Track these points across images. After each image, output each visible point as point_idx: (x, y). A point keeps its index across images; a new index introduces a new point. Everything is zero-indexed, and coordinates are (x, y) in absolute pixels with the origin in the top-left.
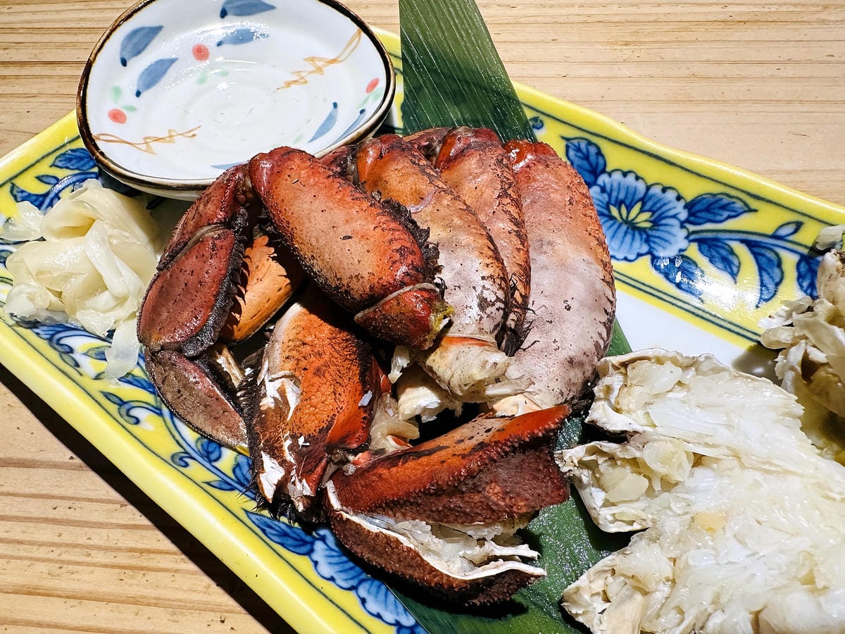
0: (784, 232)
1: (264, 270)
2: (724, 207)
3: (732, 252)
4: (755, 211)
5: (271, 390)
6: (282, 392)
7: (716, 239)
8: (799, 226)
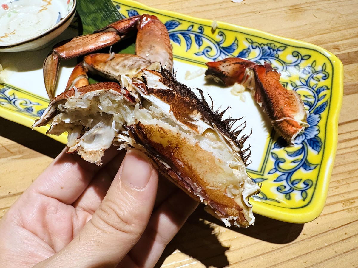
0: (190, 28)
3: (178, 37)
7: (174, 34)
8: (193, 26)
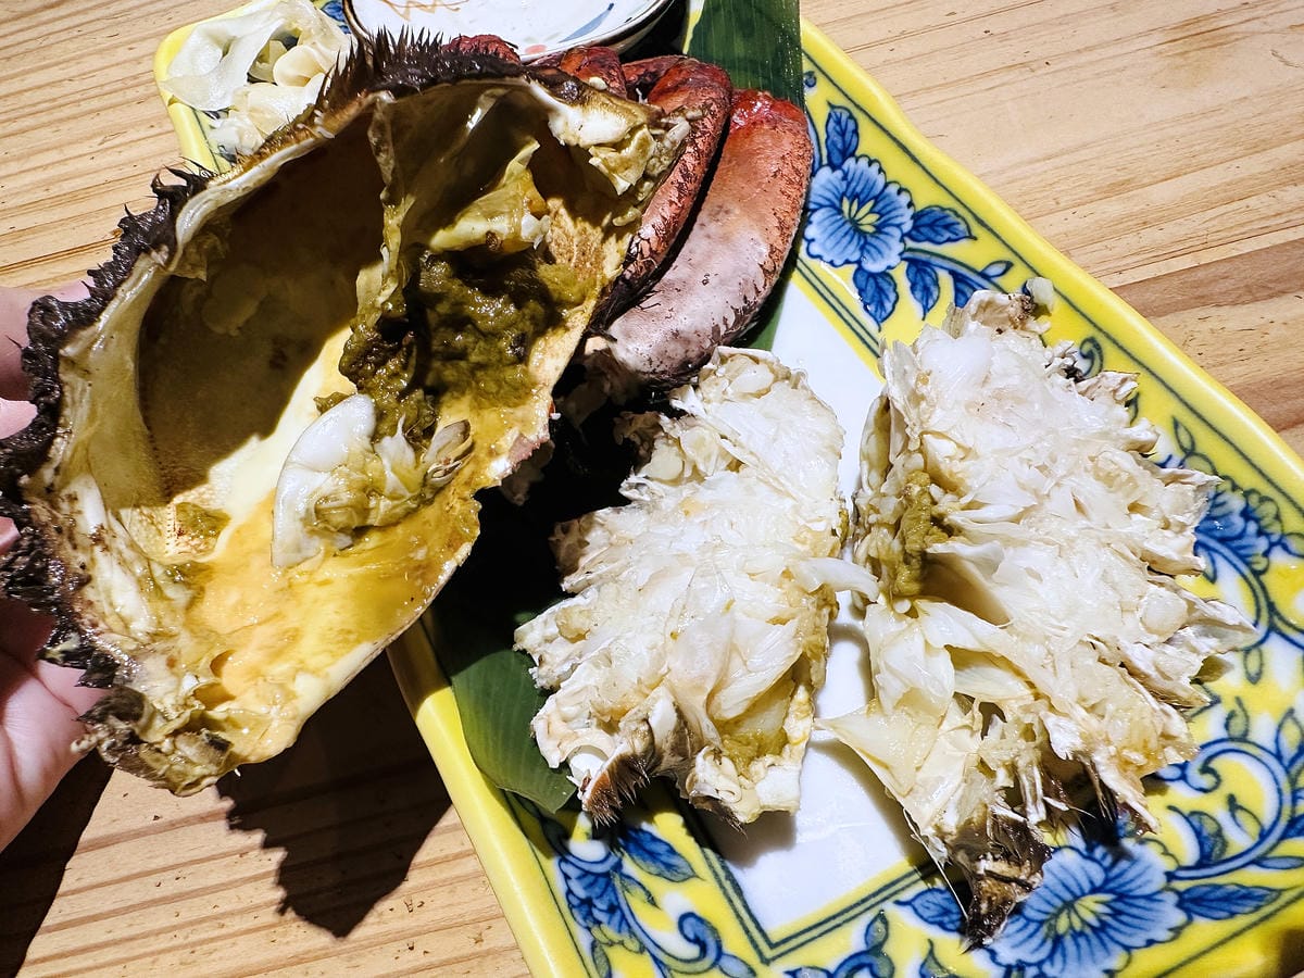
0: (993, 271)
2: (947, 227)
3: (936, 283)
4: (975, 239)
7: (927, 264)
8: (1009, 266)
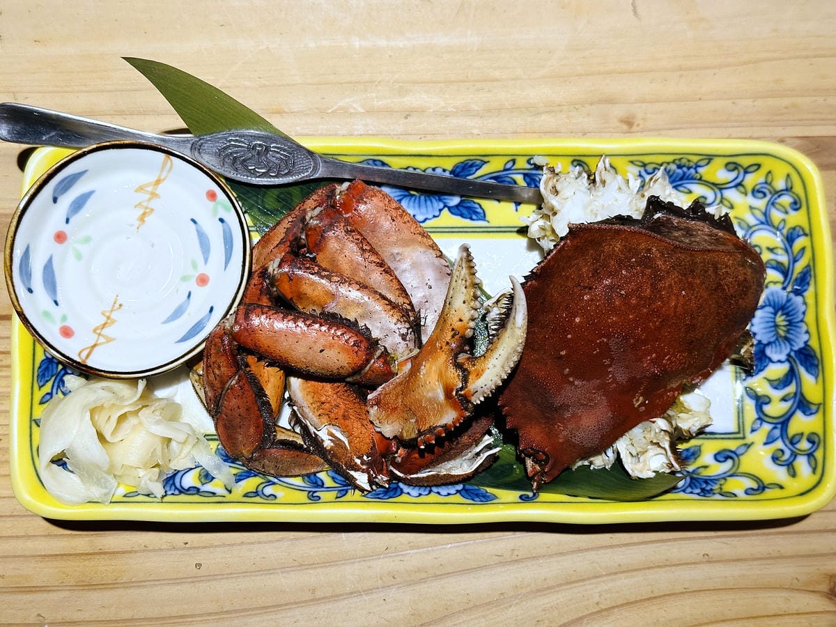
0: (508, 166)
1: (266, 375)
4: (488, 162)
5: (323, 435)
6: (331, 434)
8: (514, 161)
